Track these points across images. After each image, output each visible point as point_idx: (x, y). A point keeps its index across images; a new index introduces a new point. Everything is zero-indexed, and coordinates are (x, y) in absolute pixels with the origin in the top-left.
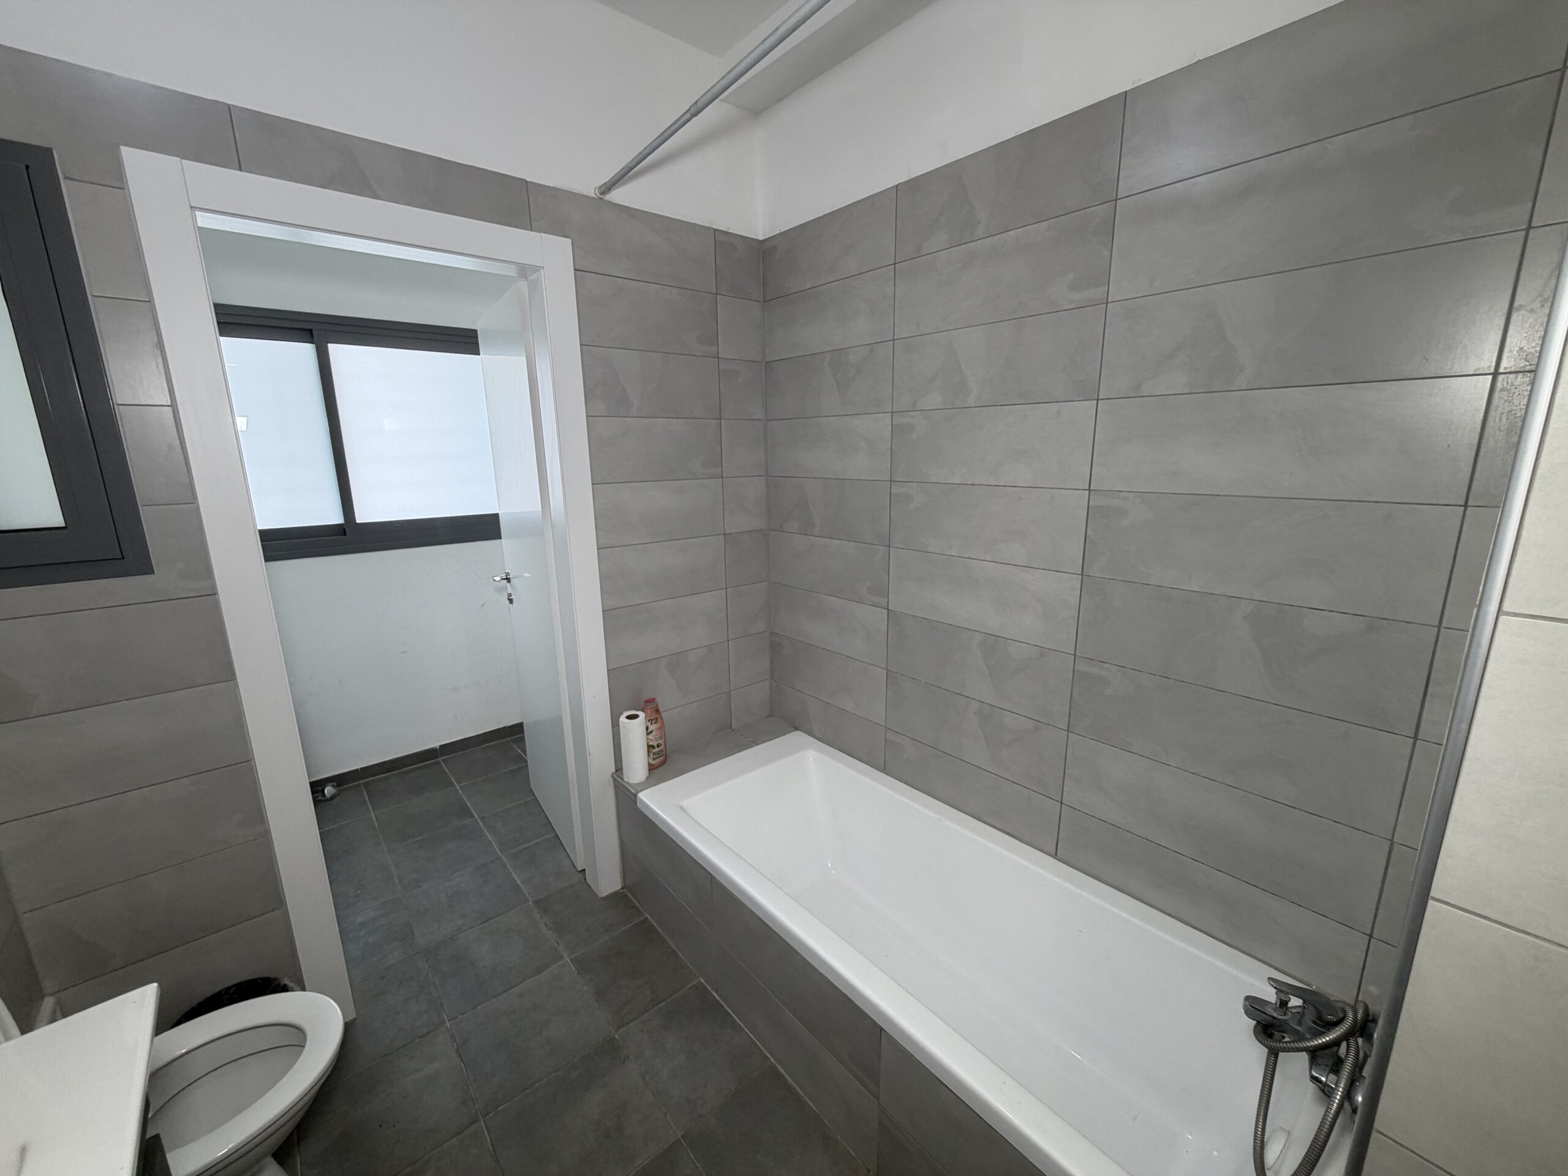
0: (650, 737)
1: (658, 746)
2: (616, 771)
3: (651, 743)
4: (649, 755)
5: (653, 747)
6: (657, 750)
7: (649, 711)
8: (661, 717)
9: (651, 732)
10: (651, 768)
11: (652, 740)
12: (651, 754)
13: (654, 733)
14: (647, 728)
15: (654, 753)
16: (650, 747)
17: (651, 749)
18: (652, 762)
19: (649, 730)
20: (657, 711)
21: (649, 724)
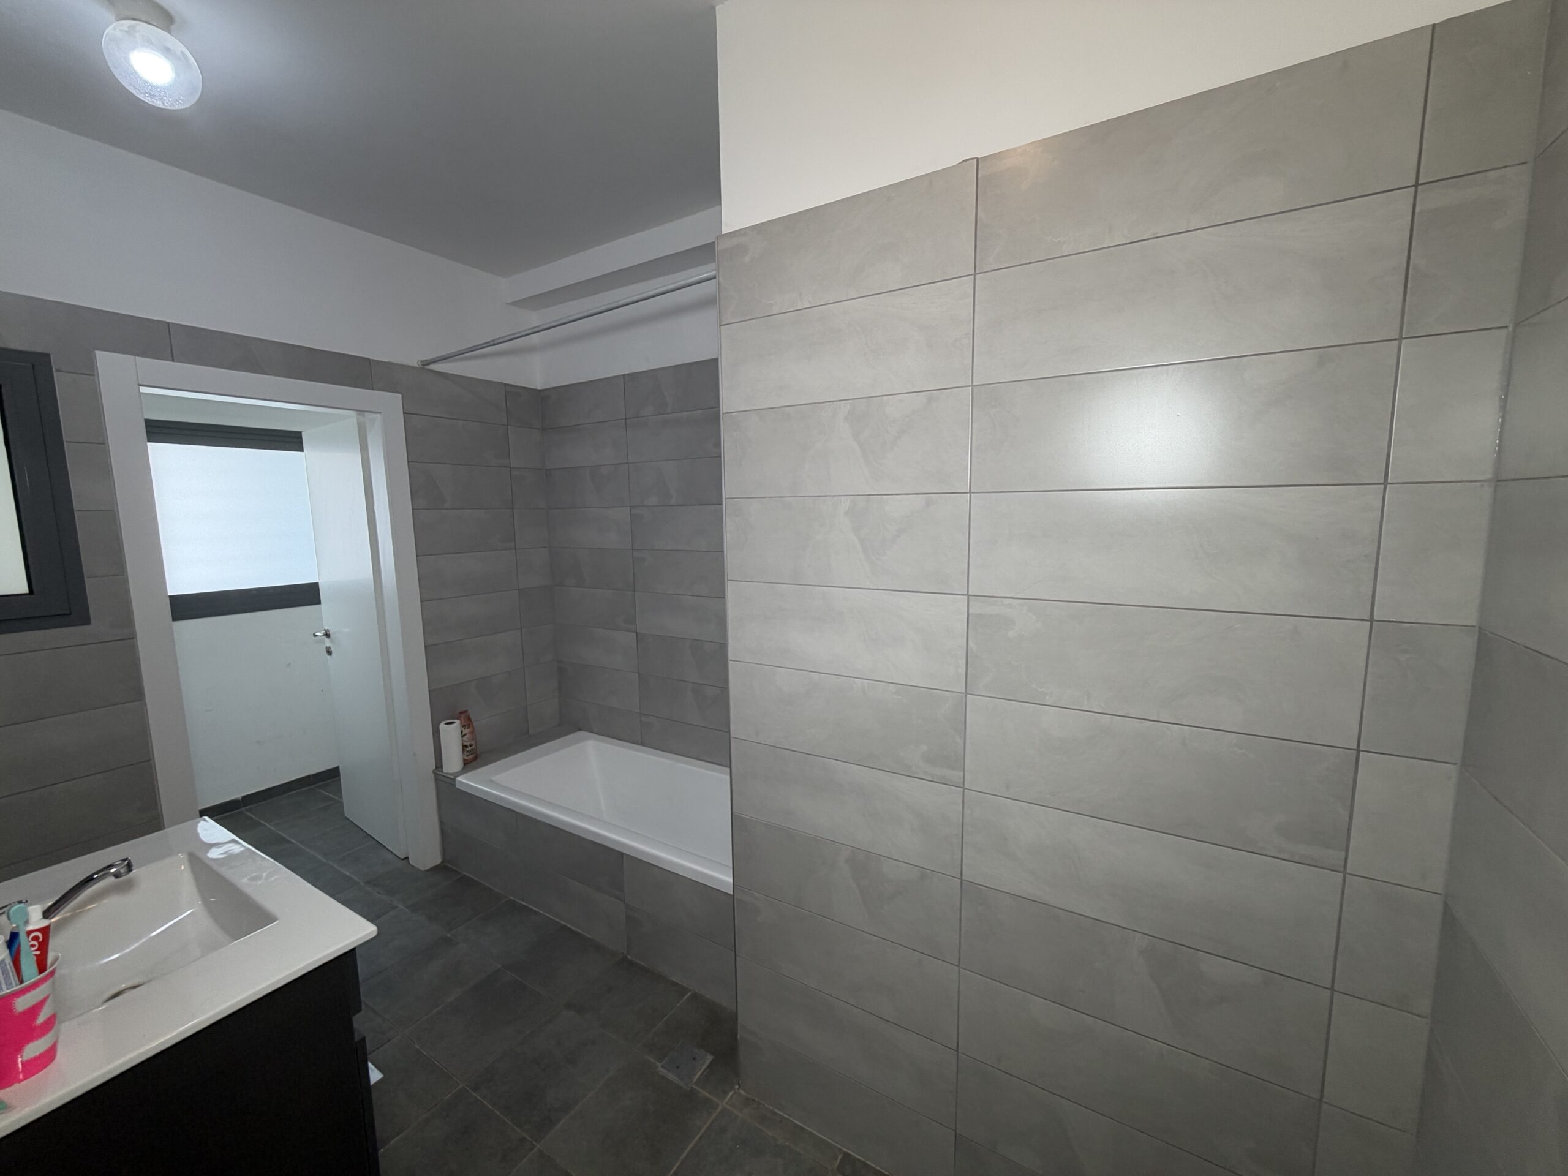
0: (465, 738)
1: (471, 746)
2: (436, 768)
3: (465, 743)
4: (463, 753)
5: (466, 746)
6: (470, 748)
7: (462, 719)
8: (472, 724)
9: (465, 735)
10: (466, 763)
11: (465, 741)
12: (465, 752)
13: (467, 736)
14: (462, 732)
15: (467, 751)
16: (464, 747)
17: (465, 748)
18: (466, 758)
19: (463, 734)
20: (469, 719)
21: (463, 729)
